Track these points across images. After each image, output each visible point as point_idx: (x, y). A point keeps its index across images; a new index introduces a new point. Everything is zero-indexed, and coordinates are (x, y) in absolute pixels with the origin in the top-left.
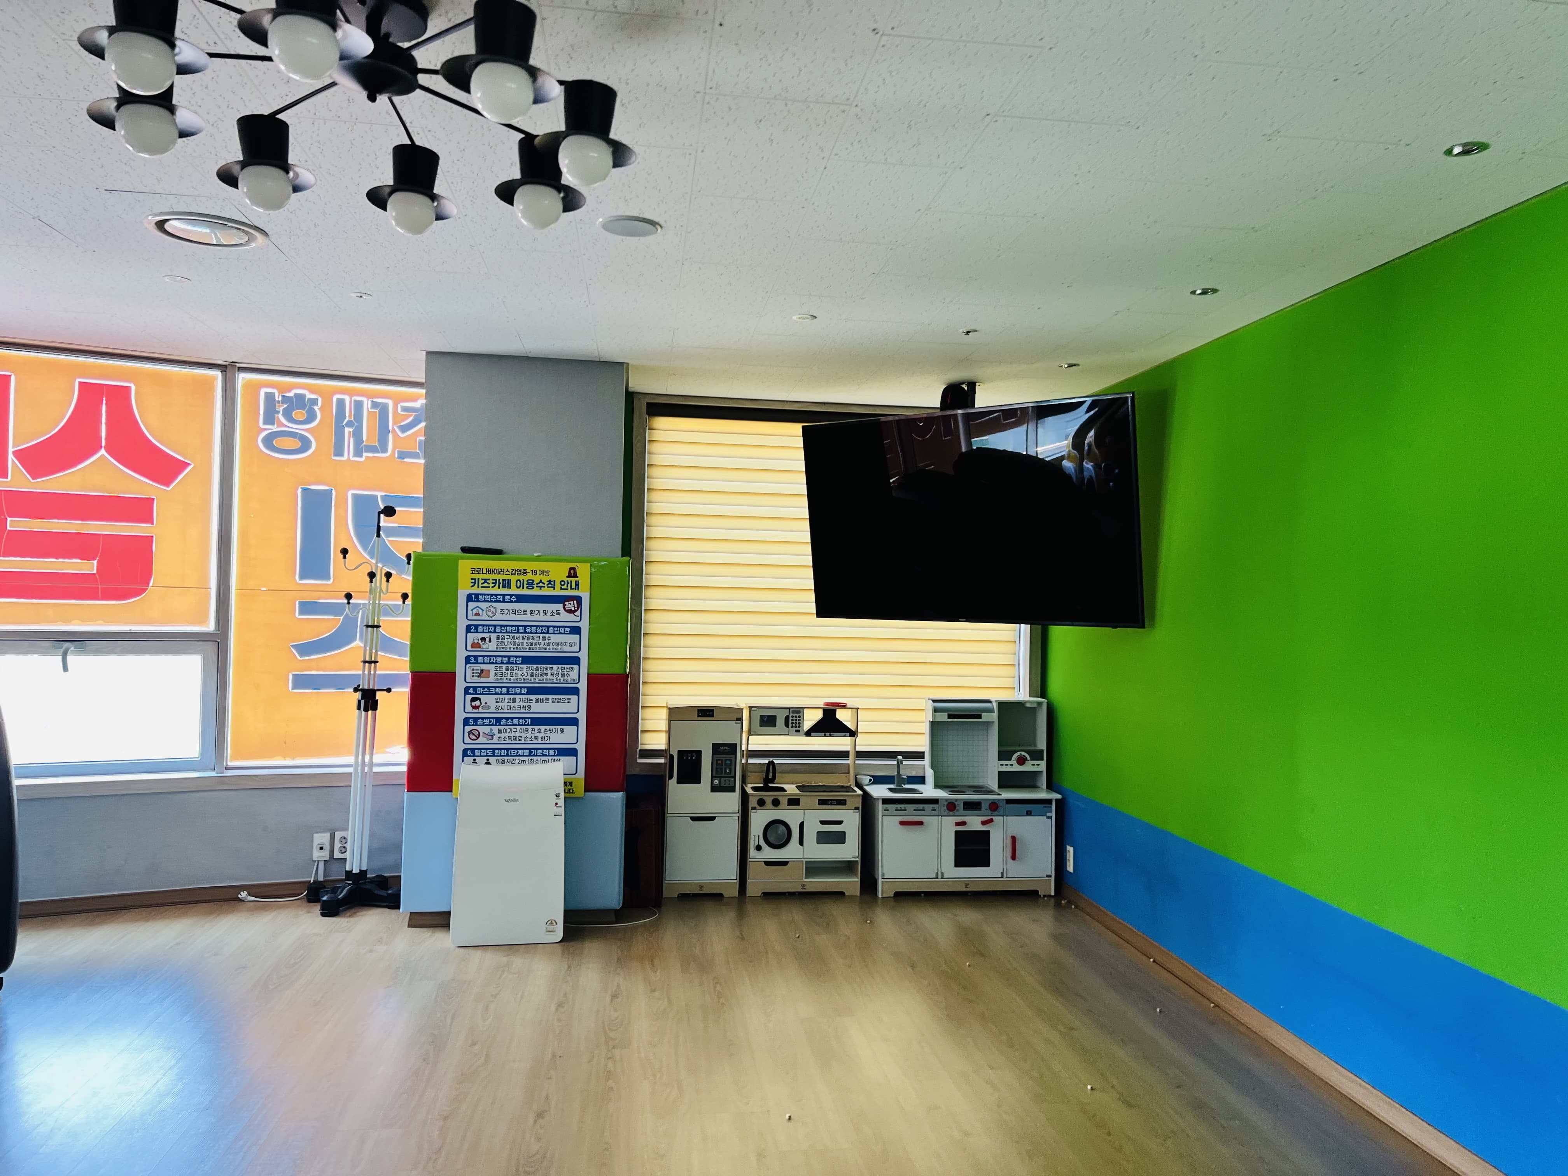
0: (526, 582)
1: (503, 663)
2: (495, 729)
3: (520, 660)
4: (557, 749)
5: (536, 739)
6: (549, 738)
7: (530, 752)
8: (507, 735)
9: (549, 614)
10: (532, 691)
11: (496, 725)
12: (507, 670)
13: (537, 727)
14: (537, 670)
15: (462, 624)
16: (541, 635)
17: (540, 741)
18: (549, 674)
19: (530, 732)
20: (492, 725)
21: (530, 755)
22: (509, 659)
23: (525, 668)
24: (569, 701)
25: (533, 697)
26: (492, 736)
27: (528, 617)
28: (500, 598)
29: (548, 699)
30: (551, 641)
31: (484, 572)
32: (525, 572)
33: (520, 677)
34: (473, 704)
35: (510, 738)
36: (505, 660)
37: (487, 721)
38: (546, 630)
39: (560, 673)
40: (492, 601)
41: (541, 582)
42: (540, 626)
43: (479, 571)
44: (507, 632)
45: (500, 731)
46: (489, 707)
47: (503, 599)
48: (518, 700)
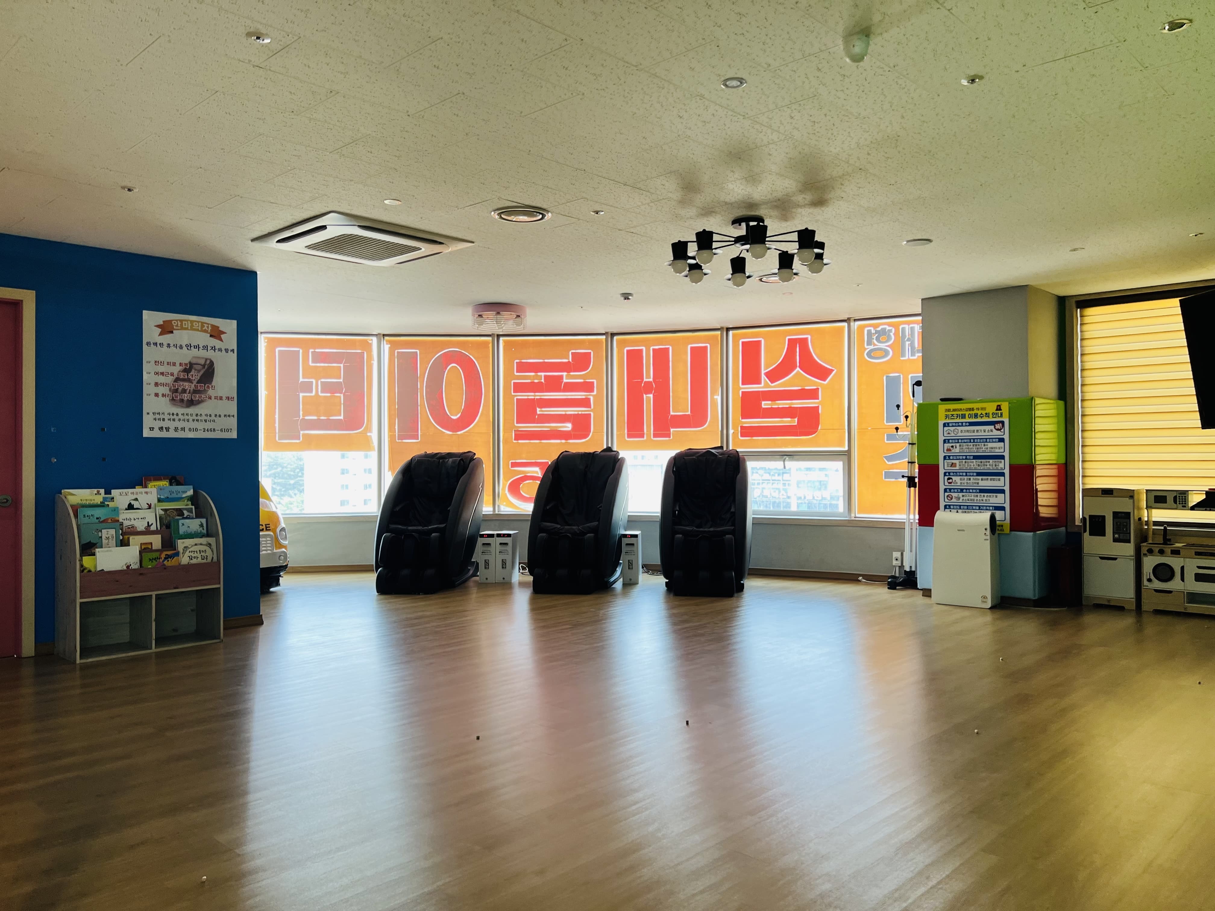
0: (973, 415)
1: (963, 459)
2: (961, 494)
3: (972, 457)
4: (994, 507)
5: (982, 500)
6: (989, 500)
7: (979, 508)
8: (967, 498)
9: (986, 431)
10: (979, 474)
11: (961, 492)
12: (965, 462)
13: (982, 494)
14: (981, 463)
15: (941, 439)
16: (983, 444)
17: (984, 502)
18: (988, 465)
19: (979, 496)
20: (959, 492)
21: (979, 509)
22: (966, 457)
23: (975, 462)
24: (999, 480)
25: (980, 478)
26: (959, 498)
27: (976, 434)
28: (960, 424)
29: (988, 479)
30: (988, 447)
31: (952, 410)
32: (973, 409)
33: (972, 466)
34: (949, 481)
35: (968, 500)
36: (964, 457)
37: (956, 490)
38: (986, 440)
39: (994, 464)
40: (956, 426)
41: (981, 414)
42: (982, 439)
43: (949, 410)
44: (964, 442)
45: (963, 496)
46: (957, 483)
47: (962, 425)
48: (972, 479)
